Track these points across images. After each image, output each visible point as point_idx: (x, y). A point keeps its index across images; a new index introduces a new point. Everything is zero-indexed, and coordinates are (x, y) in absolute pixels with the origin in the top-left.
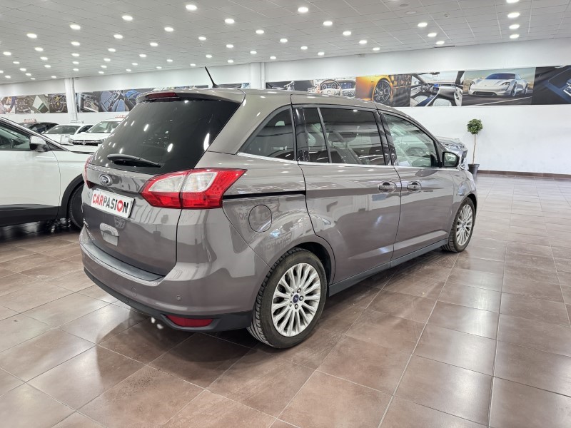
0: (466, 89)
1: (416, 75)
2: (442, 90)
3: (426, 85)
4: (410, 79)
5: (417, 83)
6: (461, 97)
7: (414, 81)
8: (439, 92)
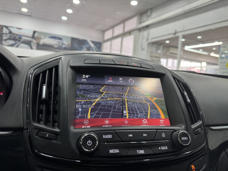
0: (38, 41)
1: (6, 27)
2: (24, 39)
3: (14, 34)
4: (2, 29)
5: (8, 32)
6: (35, 45)
7: (5, 30)
8: (22, 40)
